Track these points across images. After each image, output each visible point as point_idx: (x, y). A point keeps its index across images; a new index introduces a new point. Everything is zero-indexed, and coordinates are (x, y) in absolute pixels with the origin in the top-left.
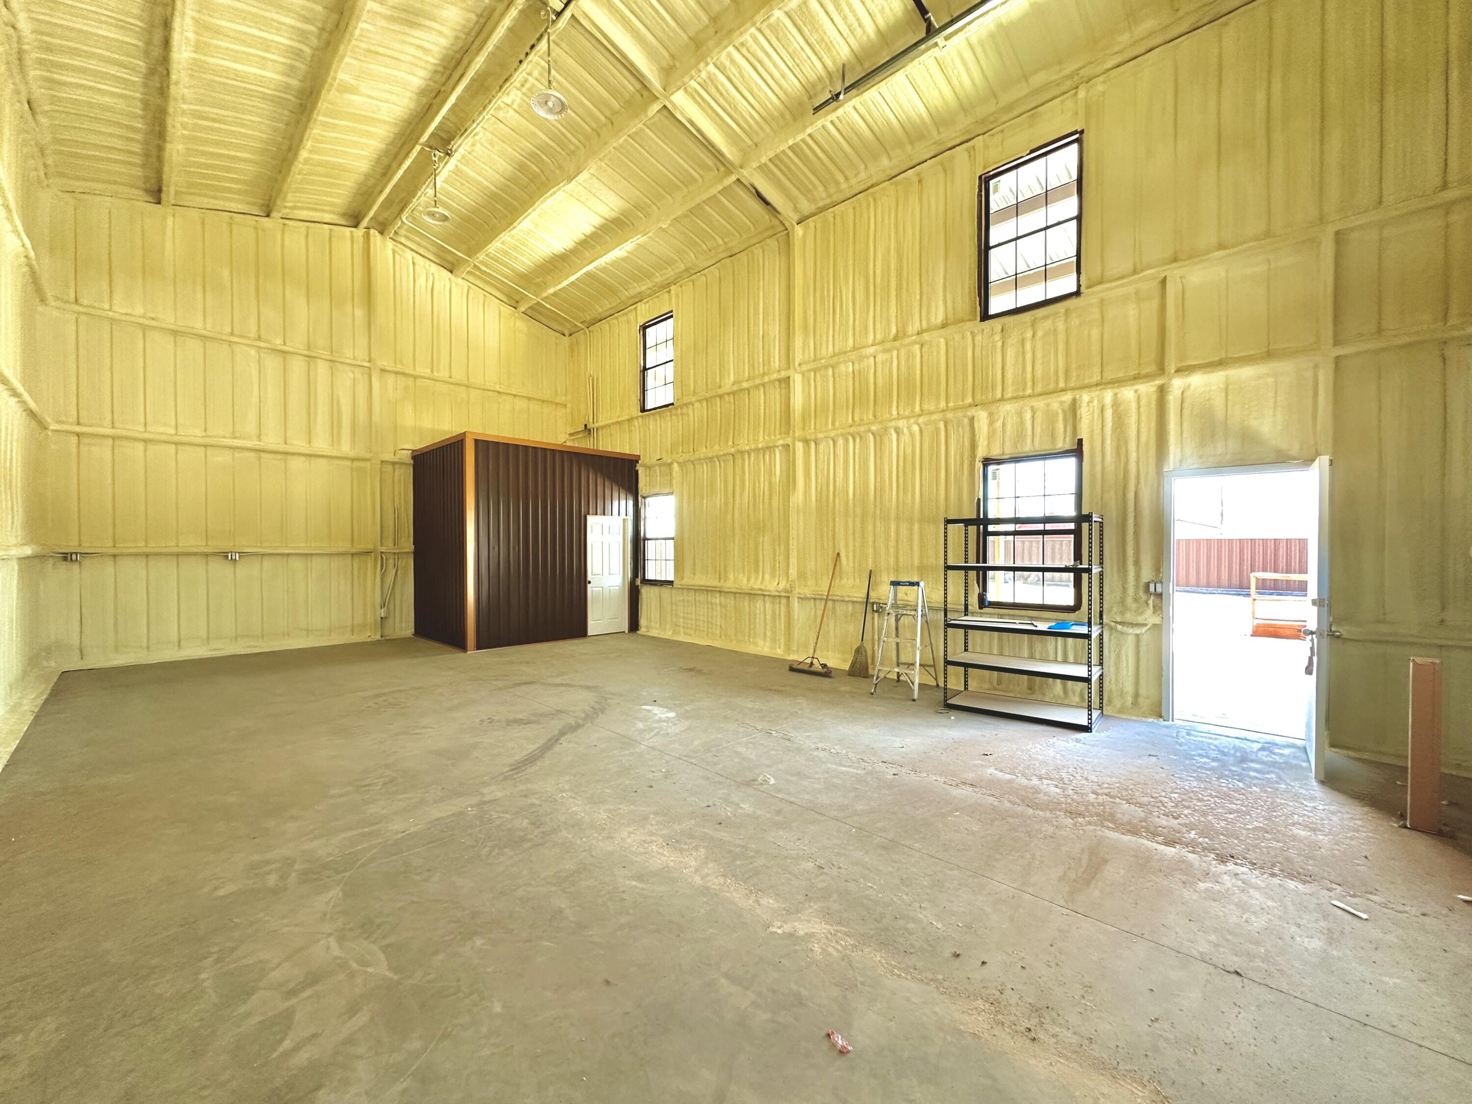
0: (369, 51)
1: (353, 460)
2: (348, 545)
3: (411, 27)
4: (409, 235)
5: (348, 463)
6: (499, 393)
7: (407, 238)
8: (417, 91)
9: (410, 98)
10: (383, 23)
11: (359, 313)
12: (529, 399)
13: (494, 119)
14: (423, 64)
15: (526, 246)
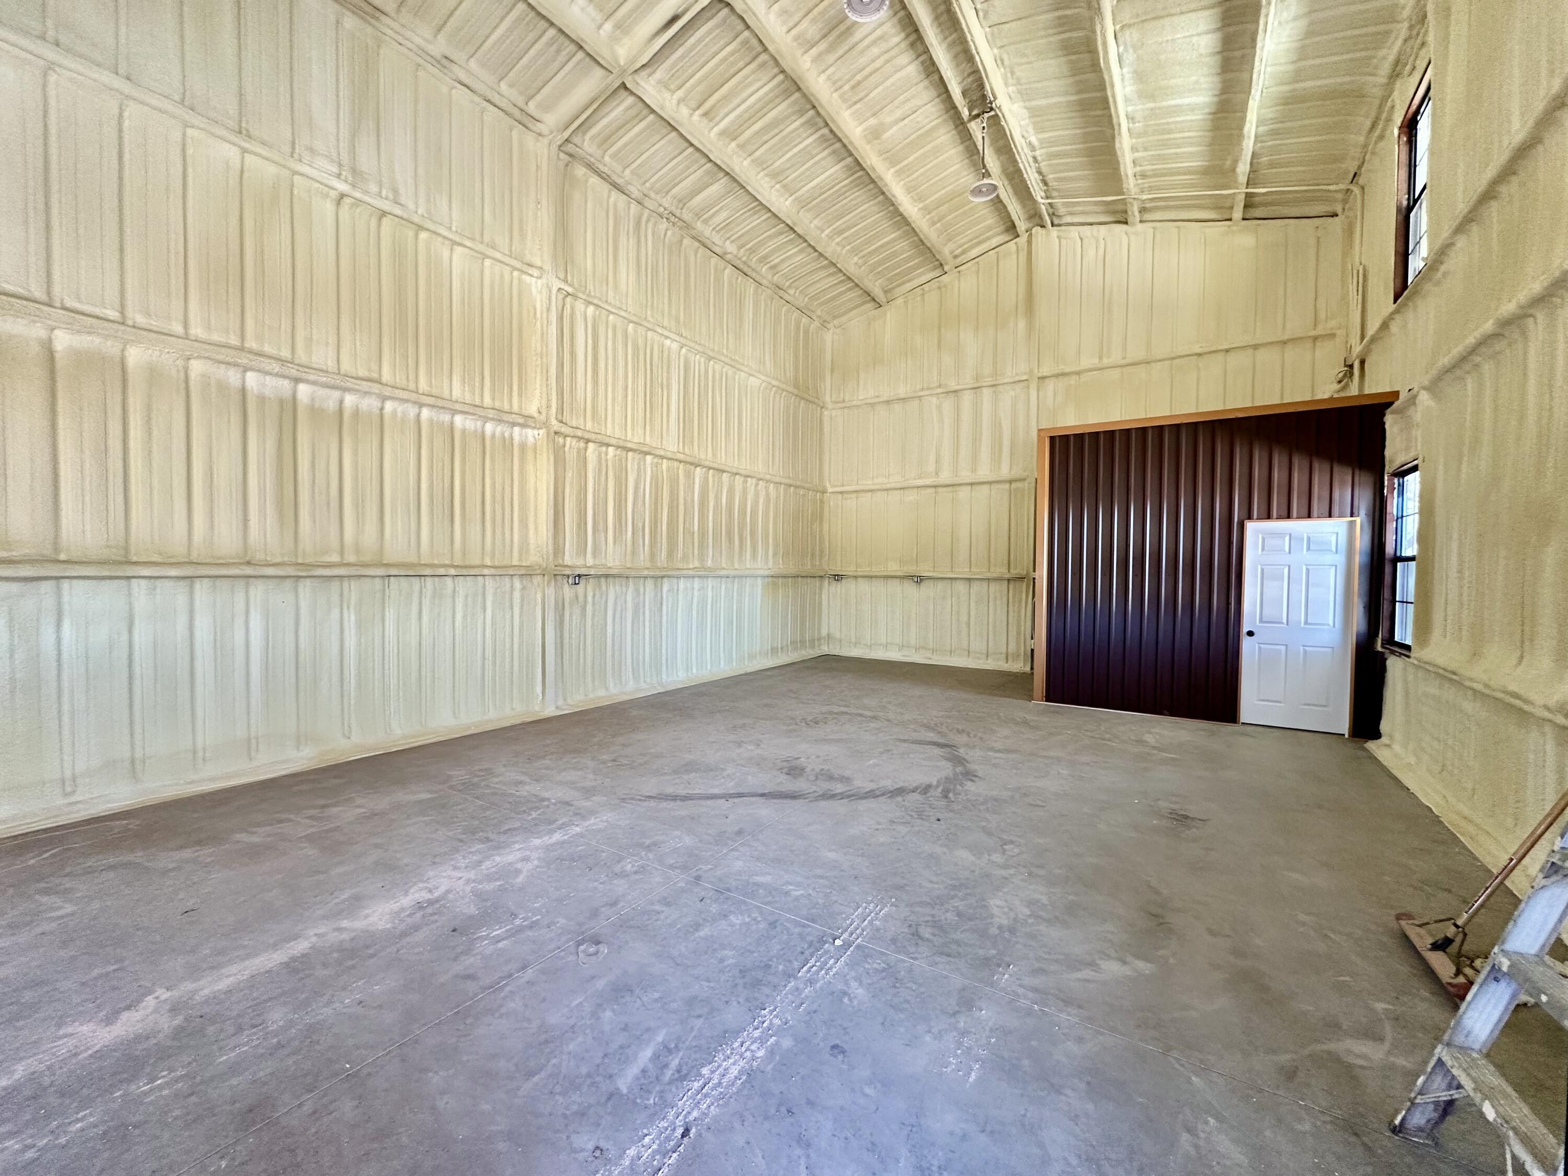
0: (853, 88)
1: (1010, 482)
2: (1005, 570)
3: (851, 34)
4: (1070, 209)
5: (1007, 486)
6: (1199, 355)
7: (1071, 214)
8: (923, 76)
9: (926, 88)
10: (831, 58)
11: (1022, 324)
12: (1255, 347)
13: (995, 29)
14: (896, 50)
15: (1170, 132)
